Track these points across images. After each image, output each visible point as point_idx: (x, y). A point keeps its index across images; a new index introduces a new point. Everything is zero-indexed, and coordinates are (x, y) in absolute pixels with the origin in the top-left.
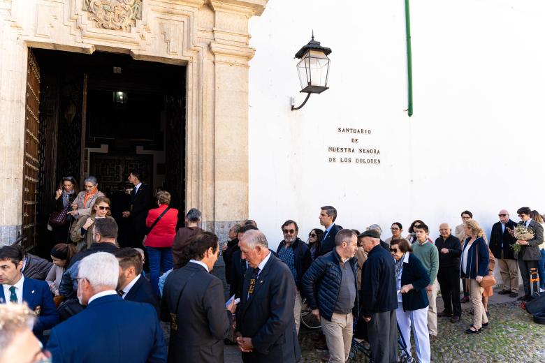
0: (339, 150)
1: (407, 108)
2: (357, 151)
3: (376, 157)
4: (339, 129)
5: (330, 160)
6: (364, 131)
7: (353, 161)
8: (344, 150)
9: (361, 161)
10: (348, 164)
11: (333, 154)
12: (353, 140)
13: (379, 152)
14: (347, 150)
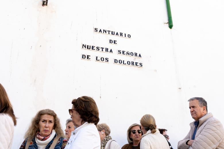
0: (95, 48)
1: (167, 21)
2: (115, 51)
3: (137, 60)
4: (96, 30)
5: (83, 57)
6: (124, 35)
7: (111, 61)
8: (101, 49)
9: (121, 62)
10: (104, 63)
11: (87, 52)
12: (111, 41)
13: (140, 55)
14: (104, 50)
